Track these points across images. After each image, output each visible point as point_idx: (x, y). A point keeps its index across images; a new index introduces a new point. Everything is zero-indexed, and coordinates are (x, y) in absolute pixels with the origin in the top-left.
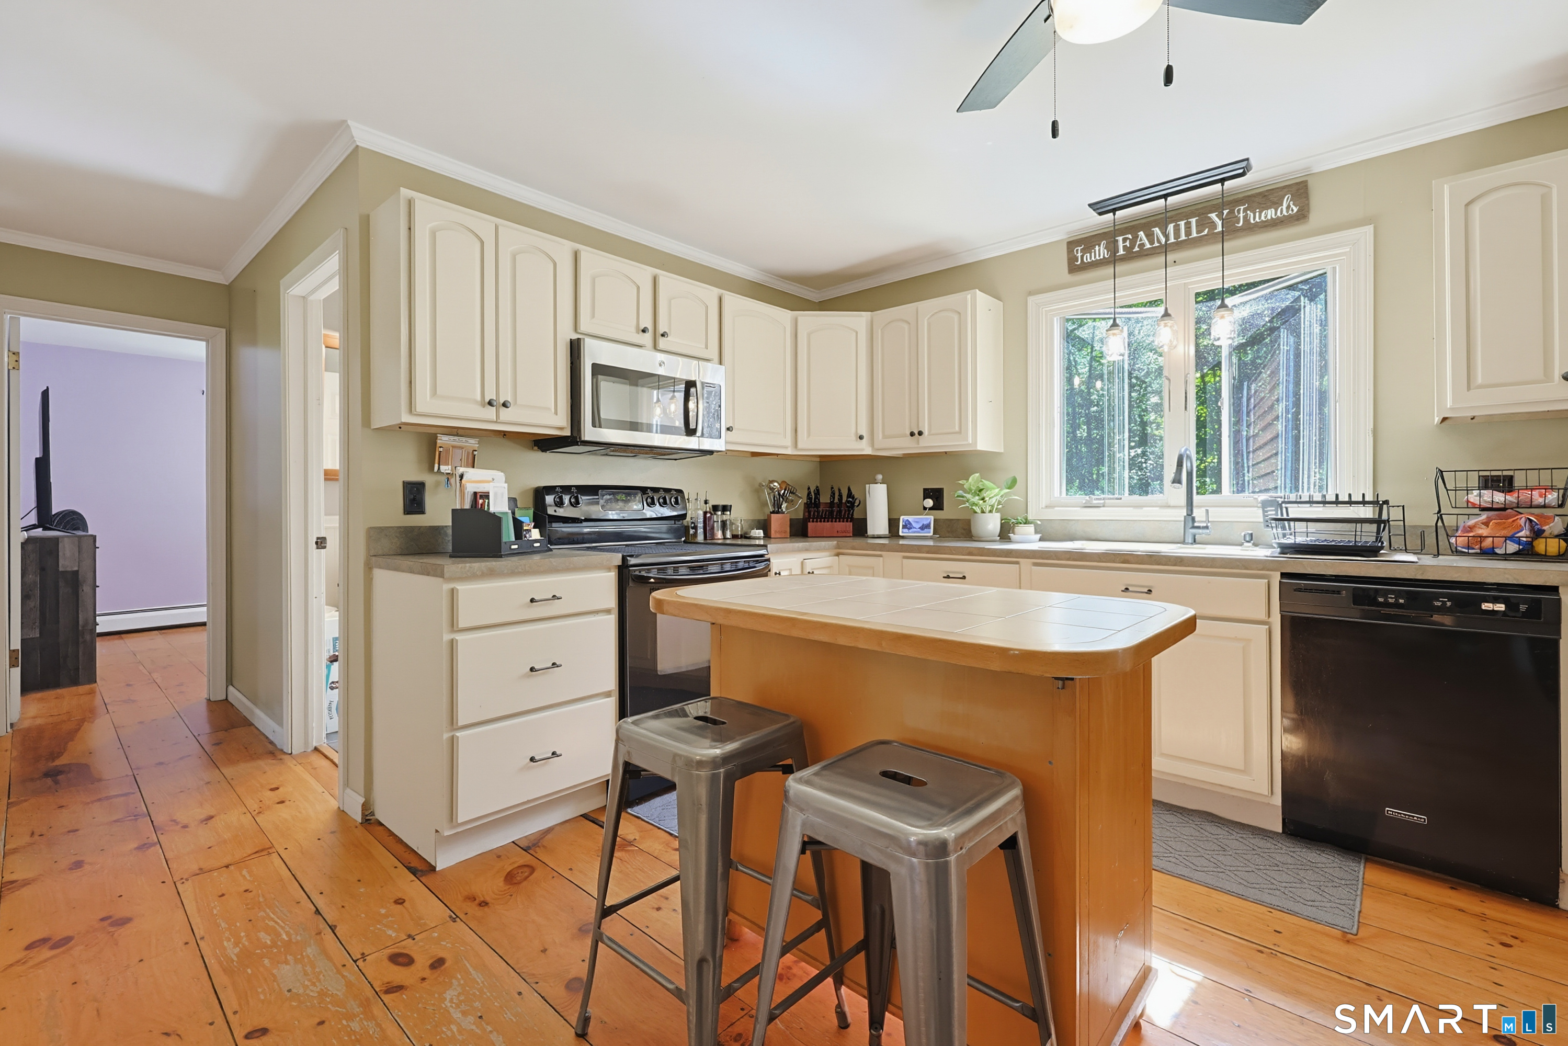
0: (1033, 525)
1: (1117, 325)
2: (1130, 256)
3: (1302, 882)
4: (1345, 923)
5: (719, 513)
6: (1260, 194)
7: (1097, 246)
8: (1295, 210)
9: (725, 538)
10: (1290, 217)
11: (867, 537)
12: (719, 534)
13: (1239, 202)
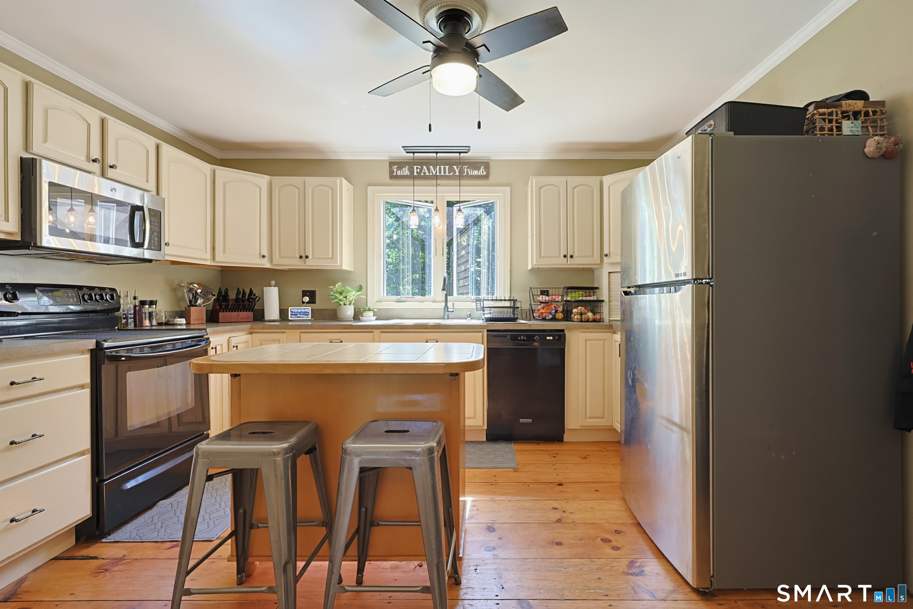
0: (372, 312)
1: (415, 211)
2: (420, 177)
3: (497, 456)
4: (513, 465)
5: (147, 306)
6: (473, 162)
7: (404, 168)
8: (485, 173)
9: (152, 326)
10: (483, 176)
11: (266, 321)
12: (147, 323)
13: (465, 164)
